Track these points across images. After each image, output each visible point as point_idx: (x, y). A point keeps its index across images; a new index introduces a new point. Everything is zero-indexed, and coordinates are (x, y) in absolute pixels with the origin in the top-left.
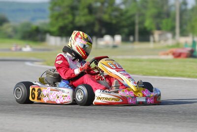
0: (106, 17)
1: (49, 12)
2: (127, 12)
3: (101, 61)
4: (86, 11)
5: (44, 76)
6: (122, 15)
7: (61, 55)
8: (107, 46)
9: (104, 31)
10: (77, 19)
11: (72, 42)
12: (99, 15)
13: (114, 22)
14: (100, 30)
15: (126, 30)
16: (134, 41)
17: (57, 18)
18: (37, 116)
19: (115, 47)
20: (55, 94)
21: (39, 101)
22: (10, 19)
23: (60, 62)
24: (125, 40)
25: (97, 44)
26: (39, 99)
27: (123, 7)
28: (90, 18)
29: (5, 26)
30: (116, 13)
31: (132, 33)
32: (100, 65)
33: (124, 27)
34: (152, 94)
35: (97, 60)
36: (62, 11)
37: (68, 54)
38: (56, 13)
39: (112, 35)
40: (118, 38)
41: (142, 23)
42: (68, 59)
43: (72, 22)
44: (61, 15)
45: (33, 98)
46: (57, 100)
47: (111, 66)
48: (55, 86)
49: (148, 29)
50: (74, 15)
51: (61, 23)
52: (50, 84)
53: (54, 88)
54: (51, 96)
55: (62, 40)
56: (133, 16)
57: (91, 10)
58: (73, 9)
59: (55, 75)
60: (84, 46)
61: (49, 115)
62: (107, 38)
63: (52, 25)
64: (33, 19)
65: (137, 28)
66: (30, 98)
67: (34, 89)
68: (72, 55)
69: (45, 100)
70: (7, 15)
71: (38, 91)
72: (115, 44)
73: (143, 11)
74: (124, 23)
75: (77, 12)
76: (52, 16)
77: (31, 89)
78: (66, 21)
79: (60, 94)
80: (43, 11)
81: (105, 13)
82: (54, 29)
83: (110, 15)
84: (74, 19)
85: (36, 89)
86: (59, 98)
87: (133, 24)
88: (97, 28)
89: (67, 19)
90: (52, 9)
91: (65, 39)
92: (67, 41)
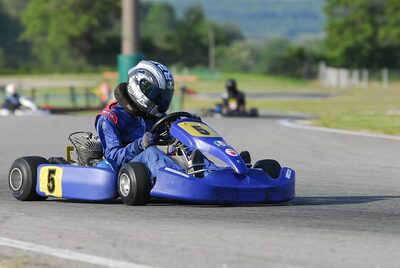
1: (324, 18)
10: (382, 32)
17: (341, 32)
18: (307, 229)
22: (246, 33)
29: (236, 46)
36: (351, 16)
38: (340, 20)
43: (372, 40)
44: (351, 25)
50: (375, 26)
51: (348, 41)
55: (351, 76)
58: (373, 12)
61: (331, 227)
63: (329, 44)
64: (293, 33)
70: (239, 25)
75: (379, 19)
76: (330, 28)
78: (360, 37)
80: (314, 17)
82: (336, 53)
84: (375, 33)
89: (362, 31)
90: (330, 11)
91: (356, 73)
92: (361, 77)
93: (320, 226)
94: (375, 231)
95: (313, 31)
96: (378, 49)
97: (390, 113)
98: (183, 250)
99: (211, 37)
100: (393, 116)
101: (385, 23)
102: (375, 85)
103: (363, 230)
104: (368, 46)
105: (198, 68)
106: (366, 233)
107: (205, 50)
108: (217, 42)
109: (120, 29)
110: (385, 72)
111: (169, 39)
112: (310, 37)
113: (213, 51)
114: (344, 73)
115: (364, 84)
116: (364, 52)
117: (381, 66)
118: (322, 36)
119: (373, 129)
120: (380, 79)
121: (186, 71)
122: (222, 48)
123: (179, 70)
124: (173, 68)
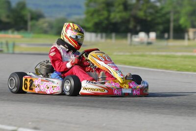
0: (141, 14)
1: (84, 8)
2: (162, 9)
3: (91, 53)
4: (121, 7)
5: (38, 67)
6: (157, 12)
7: (54, 47)
8: (142, 43)
9: (138, 28)
10: (112, 15)
11: (64, 34)
12: (134, 12)
13: (149, 19)
14: (135, 27)
15: (161, 27)
16: (169, 38)
17: (92, 15)
18: (71, 107)
19: (149, 43)
20: (45, 85)
21: (31, 91)
22: (46, 15)
23: (53, 54)
24: (160, 37)
25: (131, 41)
26: (31, 89)
27: (158, 4)
28: (125, 15)
29: (41, 21)
30: (151, 11)
31: (167, 30)
32: (89, 57)
33: (158, 24)
34: (139, 86)
35: (88, 52)
36: (98, 7)
37: (61, 46)
38: (92, 9)
39: (147, 32)
40: (153, 35)
41: (177, 20)
42: (61, 51)
43: (108, 19)
44: (97, 12)
45: (26, 88)
46: (47, 90)
47: (100, 58)
48: (47, 77)
49: (183, 26)
50: (109, 12)
51: (96, 20)
52: (43, 75)
53: (44, 79)
54: (42, 87)
55: (97, 36)
56: (168, 13)
57: (126, 7)
58: (109, 6)
59: (47, 66)
60: (77, 37)
62: (142, 35)
63: (87, 20)
64: (69, 15)
65: (172, 25)
66: (23, 88)
67: (26, 80)
68: (65, 47)
69: (36, 90)
70: (43, 10)
71: (30, 81)
72: (150, 40)
73: (179, 9)
74: (159, 20)
75: (112, 9)
76: (87, 13)
77: (24, 79)
78: (102, 18)
79: (50, 85)
80: (79, 7)
81: (140, 10)
82: (90, 25)
83: (145, 12)
84: (109, 16)
85: (29, 79)
86: (49, 89)
87: (168, 21)
88: (131, 25)
89: (102, 15)
90: (88, 5)
91: (99, 35)
92: (102, 37)
93: (78, 106)
94: (104, 108)
95: (79, 14)
96: (111, 24)
97: (115, 53)
98: (10, 116)
100: (116, 55)
101: (114, 11)
102: (109, 41)
103: (99, 107)
104: (106, 22)
105: (22, 31)
106: (100, 109)
107: (26, 22)
108: (32, 19)
110: (113, 35)
111: (8, 17)
112: (78, 17)
113: (30, 23)
114: (93, 35)
115: (103, 40)
116: (104, 25)
117: (112, 32)
118: (83, 17)
120: (111, 38)
121: (16, 33)
122: (34, 22)
123: (13, 32)
124: (10, 31)
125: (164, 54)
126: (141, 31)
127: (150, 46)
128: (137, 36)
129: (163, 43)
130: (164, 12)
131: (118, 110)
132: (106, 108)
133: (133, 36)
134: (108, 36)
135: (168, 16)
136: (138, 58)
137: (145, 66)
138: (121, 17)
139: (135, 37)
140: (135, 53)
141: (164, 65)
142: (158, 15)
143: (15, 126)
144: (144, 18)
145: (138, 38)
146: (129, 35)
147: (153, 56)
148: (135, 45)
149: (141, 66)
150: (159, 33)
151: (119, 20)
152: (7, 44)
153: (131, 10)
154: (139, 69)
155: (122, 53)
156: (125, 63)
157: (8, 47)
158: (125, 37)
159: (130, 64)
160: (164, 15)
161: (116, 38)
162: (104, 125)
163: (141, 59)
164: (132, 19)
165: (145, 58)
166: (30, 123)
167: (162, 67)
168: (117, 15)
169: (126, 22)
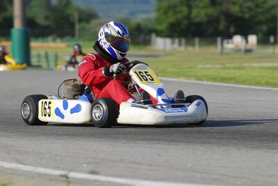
0: (235, 10)
1: (154, 3)
6: (257, 6)
8: (237, 51)
9: (232, 30)
10: (195, 12)
13: (247, 16)
14: (228, 28)
15: (264, 28)
16: (275, 43)
17: (166, 13)
19: (248, 51)
22: (100, 14)
24: (263, 42)
25: (222, 47)
28: (212, 11)
29: (93, 23)
30: (249, 4)
31: (273, 32)
33: (260, 23)
38: (165, 4)
39: (245, 35)
40: (253, 39)
43: (188, 17)
44: (173, 7)
50: (190, 7)
51: (171, 19)
55: (173, 43)
56: (274, 7)
62: (238, 39)
63: (158, 21)
64: (133, 13)
72: (249, 47)
74: (261, 18)
75: (194, 3)
76: (159, 10)
78: (179, 16)
81: (234, 4)
82: (163, 27)
83: (241, 7)
84: (190, 13)
88: (222, 26)
89: (180, 12)
91: (177, 41)
92: (180, 44)
93: (151, 140)
94: (188, 142)
95: (146, 12)
96: (192, 24)
97: (200, 66)
98: (56, 156)
99: (76, 16)
100: (202, 68)
101: (197, 6)
102: (190, 49)
104: (186, 22)
105: (67, 38)
106: (182, 143)
107: (72, 25)
108: (81, 20)
109: (12, 11)
110: (197, 40)
111: (47, 18)
112: (145, 16)
113: (77, 27)
114: (168, 41)
115: (183, 48)
116: (183, 26)
117: (194, 36)
118: (153, 15)
119: (188, 77)
120: (193, 45)
121: (58, 40)
122: (83, 24)
123: (54, 40)
124: (50, 39)
125: (270, 65)
126: (236, 33)
127: (249, 55)
128: (230, 41)
129: (269, 50)
130: (267, 6)
131: (209, 145)
132: (191, 143)
133: (225, 42)
134: (190, 43)
135: (273, 12)
136: (232, 71)
137: (243, 82)
138: (206, 15)
139: (228, 43)
140: (227, 65)
141: (271, 80)
142: (259, 10)
143: (63, 169)
144: (240, 15)
145: (233, 43)
146: (219, 40)
147: (254, 68)
148: (228, 54)
149: (237, 82)
150: (261, 35)
151: (205, 19)
152: (47, 57)
153: (221, 4)
154: (235, 87)
155: (209, 66)
156: (214, 80)
157: (48, 62)
158: (214, 43)
159: (223, 80)
160: (268, 10)
161: (201, 45)
162: (190, 165)
163: (238, 73)
164: (222, 17)
165: (243, 72)
166: (85, 165)
167: (267, 84)
168: (201, 13)
169: (214, 21)
